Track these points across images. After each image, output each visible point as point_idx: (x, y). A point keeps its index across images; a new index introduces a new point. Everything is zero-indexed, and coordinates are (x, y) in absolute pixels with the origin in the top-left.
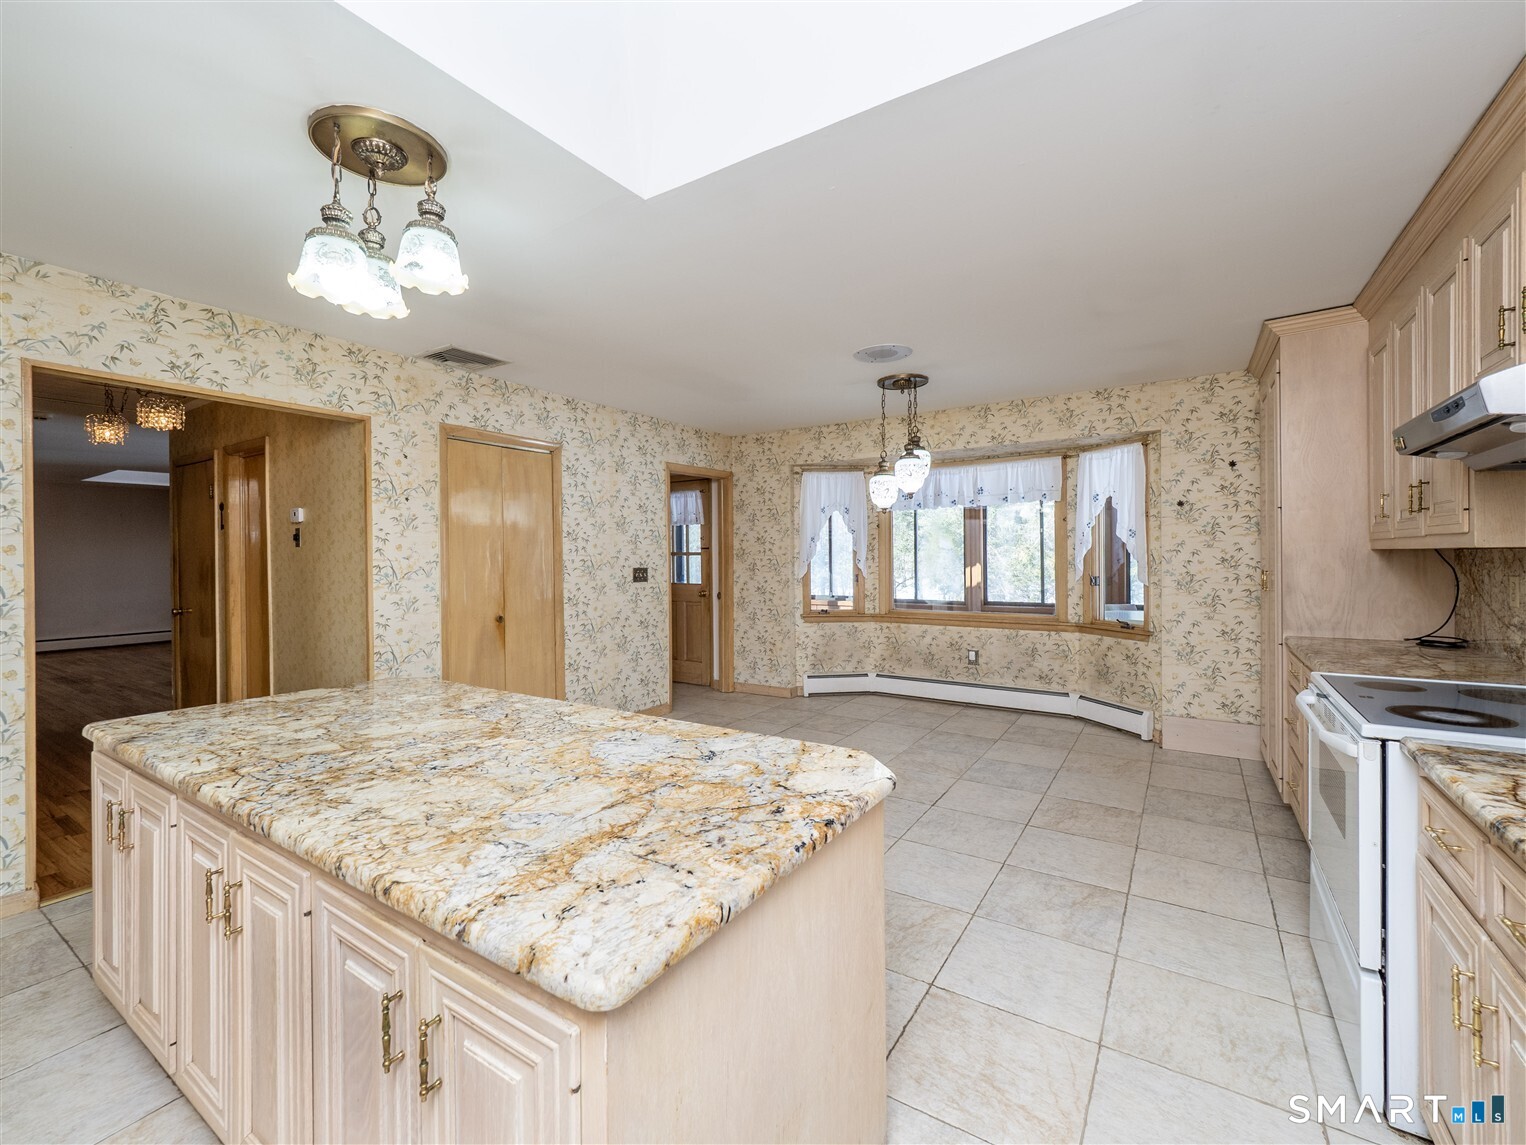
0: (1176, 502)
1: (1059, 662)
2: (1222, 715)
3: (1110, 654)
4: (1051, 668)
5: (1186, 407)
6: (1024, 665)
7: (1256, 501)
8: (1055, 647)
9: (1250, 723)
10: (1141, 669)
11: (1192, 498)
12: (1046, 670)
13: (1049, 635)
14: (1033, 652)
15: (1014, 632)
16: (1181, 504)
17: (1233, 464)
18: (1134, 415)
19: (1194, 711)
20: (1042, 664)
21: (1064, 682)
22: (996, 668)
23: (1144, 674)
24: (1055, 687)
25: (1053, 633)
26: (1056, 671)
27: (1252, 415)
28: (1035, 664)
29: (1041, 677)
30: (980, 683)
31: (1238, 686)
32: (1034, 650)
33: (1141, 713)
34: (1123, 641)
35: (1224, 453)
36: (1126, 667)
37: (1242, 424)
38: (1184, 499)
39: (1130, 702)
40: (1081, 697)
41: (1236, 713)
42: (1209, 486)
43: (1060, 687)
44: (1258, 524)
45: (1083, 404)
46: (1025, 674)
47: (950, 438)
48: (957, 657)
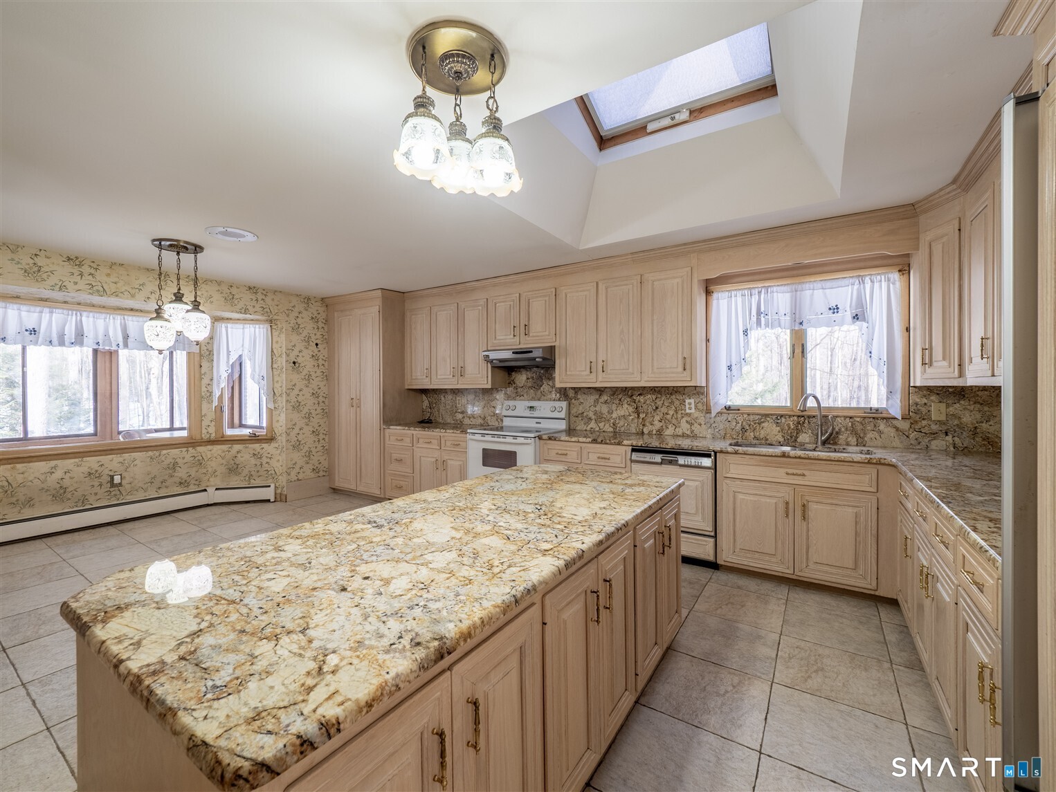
0: (292, 362)
1: (195, 469)
2: (313, 475)
3: (239, 455)
4: (189, 474)
5: (296, 310)
6: (166, 477)
7: (326, 364)
8: (192, 459)
9: (324, 476)
10: (264, 460)
11: (299, 360)
12: (185, 476)
13: (187, 451)
14: (175, 466)
15: (157, 453)
16: (294, 363)
17: (317, 345)
18: (271, 307)
19: (300, 477)
20: (181, 473)
21: (199, 481)
22: (141, 484)
23: (267, 463)
24: (192, 488)
25: (190, 449)
26: (193, 476)
27: (324, 321)
28: (176, 474)
29: (181, 483)
30: (124, 501)
31: (319, 458)
32: (175, 464)
33: (269, 486)
34: (250, 446)
35: (313, 338)
36: (253, 461)
37: (320, 325)
38: (296, 361)
39: (258, 482)
40: (217, 489)
41: (318, 472)
42: (307, 354)
43: (196, 487)
44: (326, 376)
45: (240, 292)
46: (167, 484)
47: (130, 290)
48: (96, 484)
